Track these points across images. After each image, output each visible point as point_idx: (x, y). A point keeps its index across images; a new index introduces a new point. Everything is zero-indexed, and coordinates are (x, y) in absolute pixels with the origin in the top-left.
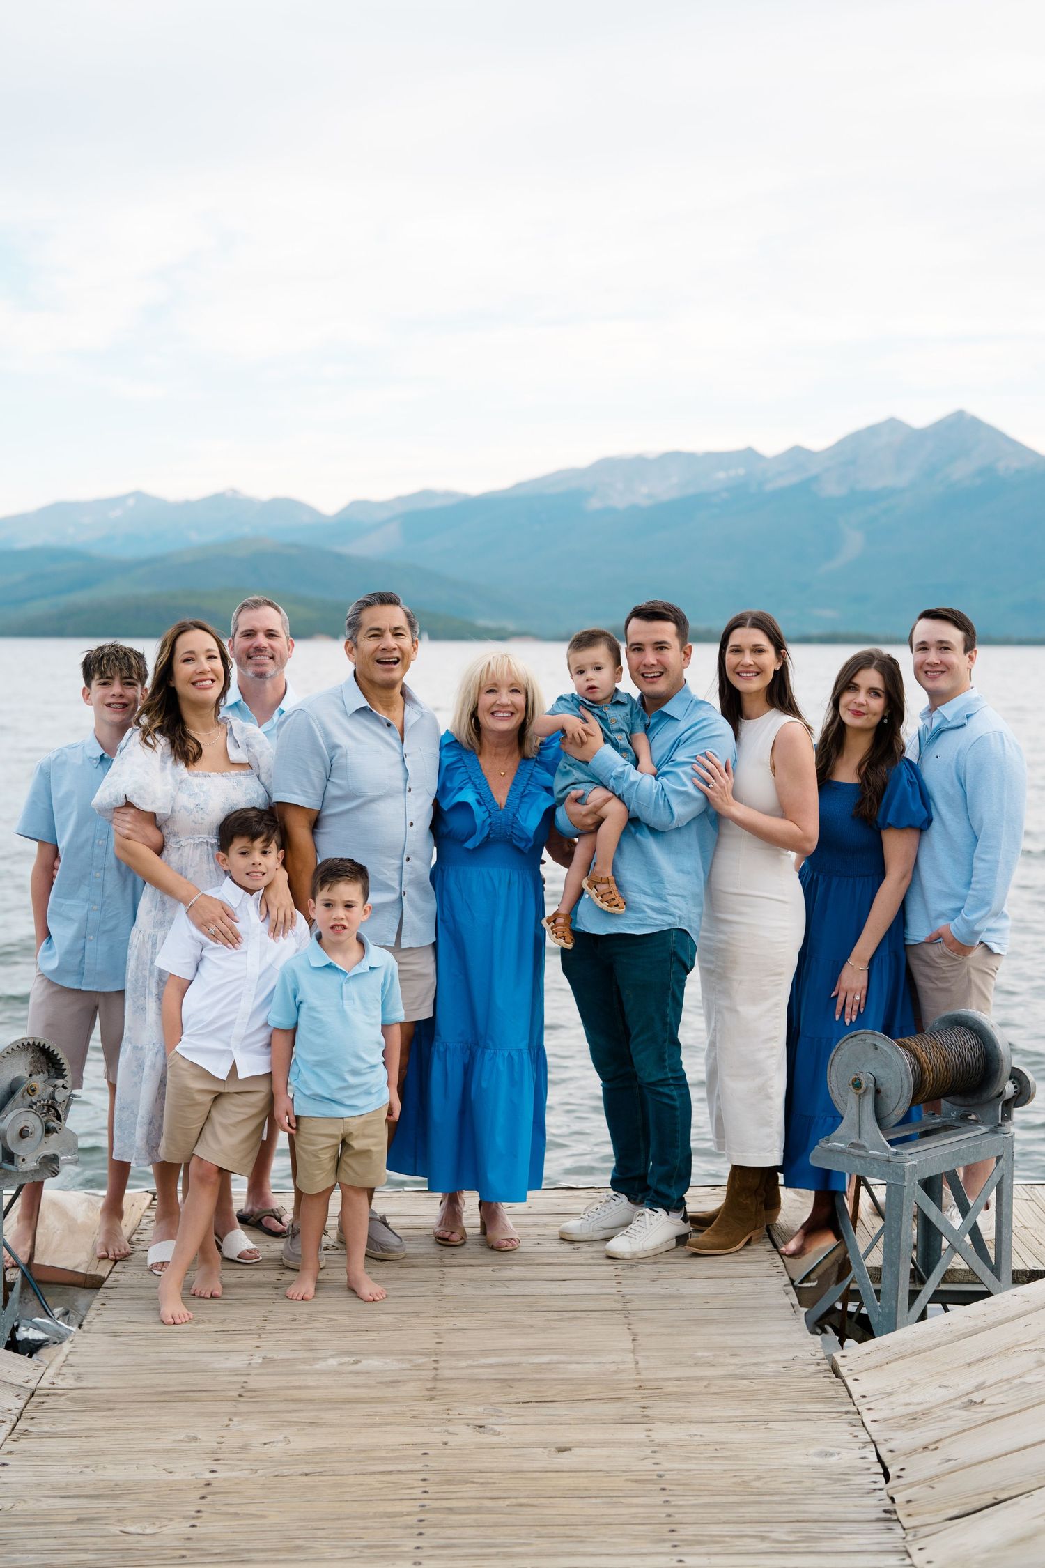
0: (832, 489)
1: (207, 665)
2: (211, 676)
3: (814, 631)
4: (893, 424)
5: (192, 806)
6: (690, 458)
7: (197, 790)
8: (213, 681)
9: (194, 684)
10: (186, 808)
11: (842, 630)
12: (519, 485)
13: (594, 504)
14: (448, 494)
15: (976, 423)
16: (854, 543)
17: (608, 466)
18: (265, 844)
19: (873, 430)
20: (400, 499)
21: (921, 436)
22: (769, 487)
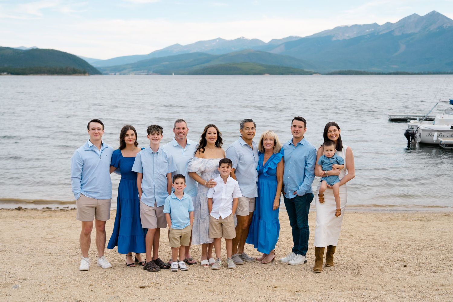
0: (397, 34)
1: (213, 135)
2: (214, 138)
3: (392, 71)
4: (415, 15)
5: (209, 167)
6: (360, 26)
7: (210, 163)
8: (214, 139)
9: (210, 139)
10: (207, 167)
11: (399, 71)
12: (315, 35)
13: (334, 39)
14: (296, 37)
15: (438, 14)
16: (403, 48)
17: (337, 29)
18: (228, 166)
19: (409, 17)
20: (284, 39)
21: (423, 18)
22: (380, 33)
